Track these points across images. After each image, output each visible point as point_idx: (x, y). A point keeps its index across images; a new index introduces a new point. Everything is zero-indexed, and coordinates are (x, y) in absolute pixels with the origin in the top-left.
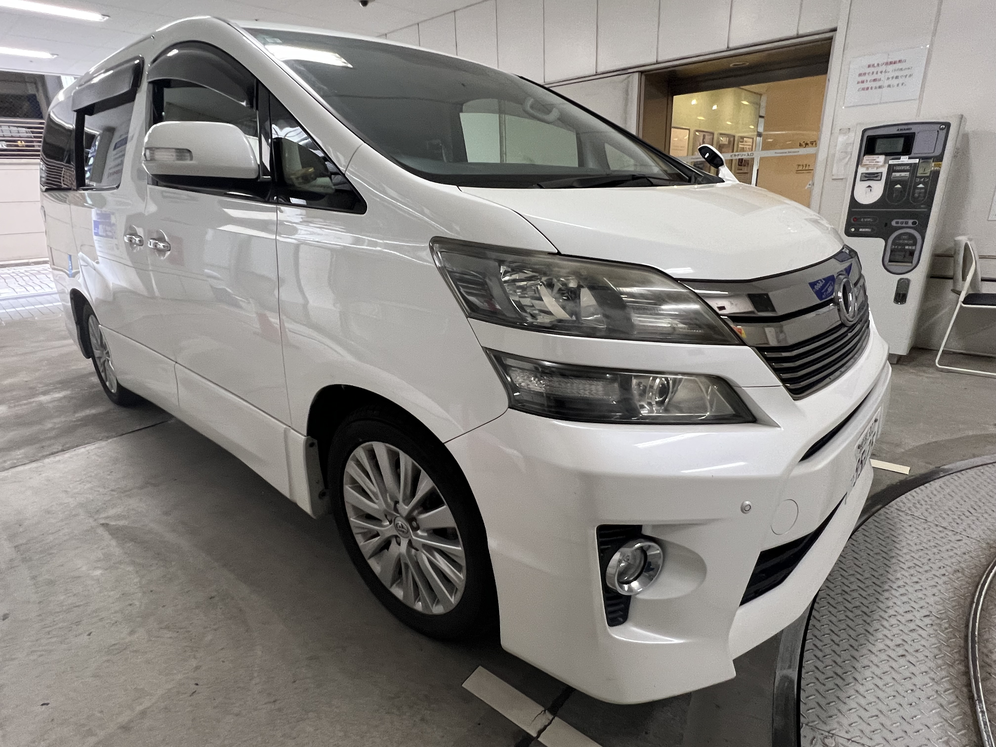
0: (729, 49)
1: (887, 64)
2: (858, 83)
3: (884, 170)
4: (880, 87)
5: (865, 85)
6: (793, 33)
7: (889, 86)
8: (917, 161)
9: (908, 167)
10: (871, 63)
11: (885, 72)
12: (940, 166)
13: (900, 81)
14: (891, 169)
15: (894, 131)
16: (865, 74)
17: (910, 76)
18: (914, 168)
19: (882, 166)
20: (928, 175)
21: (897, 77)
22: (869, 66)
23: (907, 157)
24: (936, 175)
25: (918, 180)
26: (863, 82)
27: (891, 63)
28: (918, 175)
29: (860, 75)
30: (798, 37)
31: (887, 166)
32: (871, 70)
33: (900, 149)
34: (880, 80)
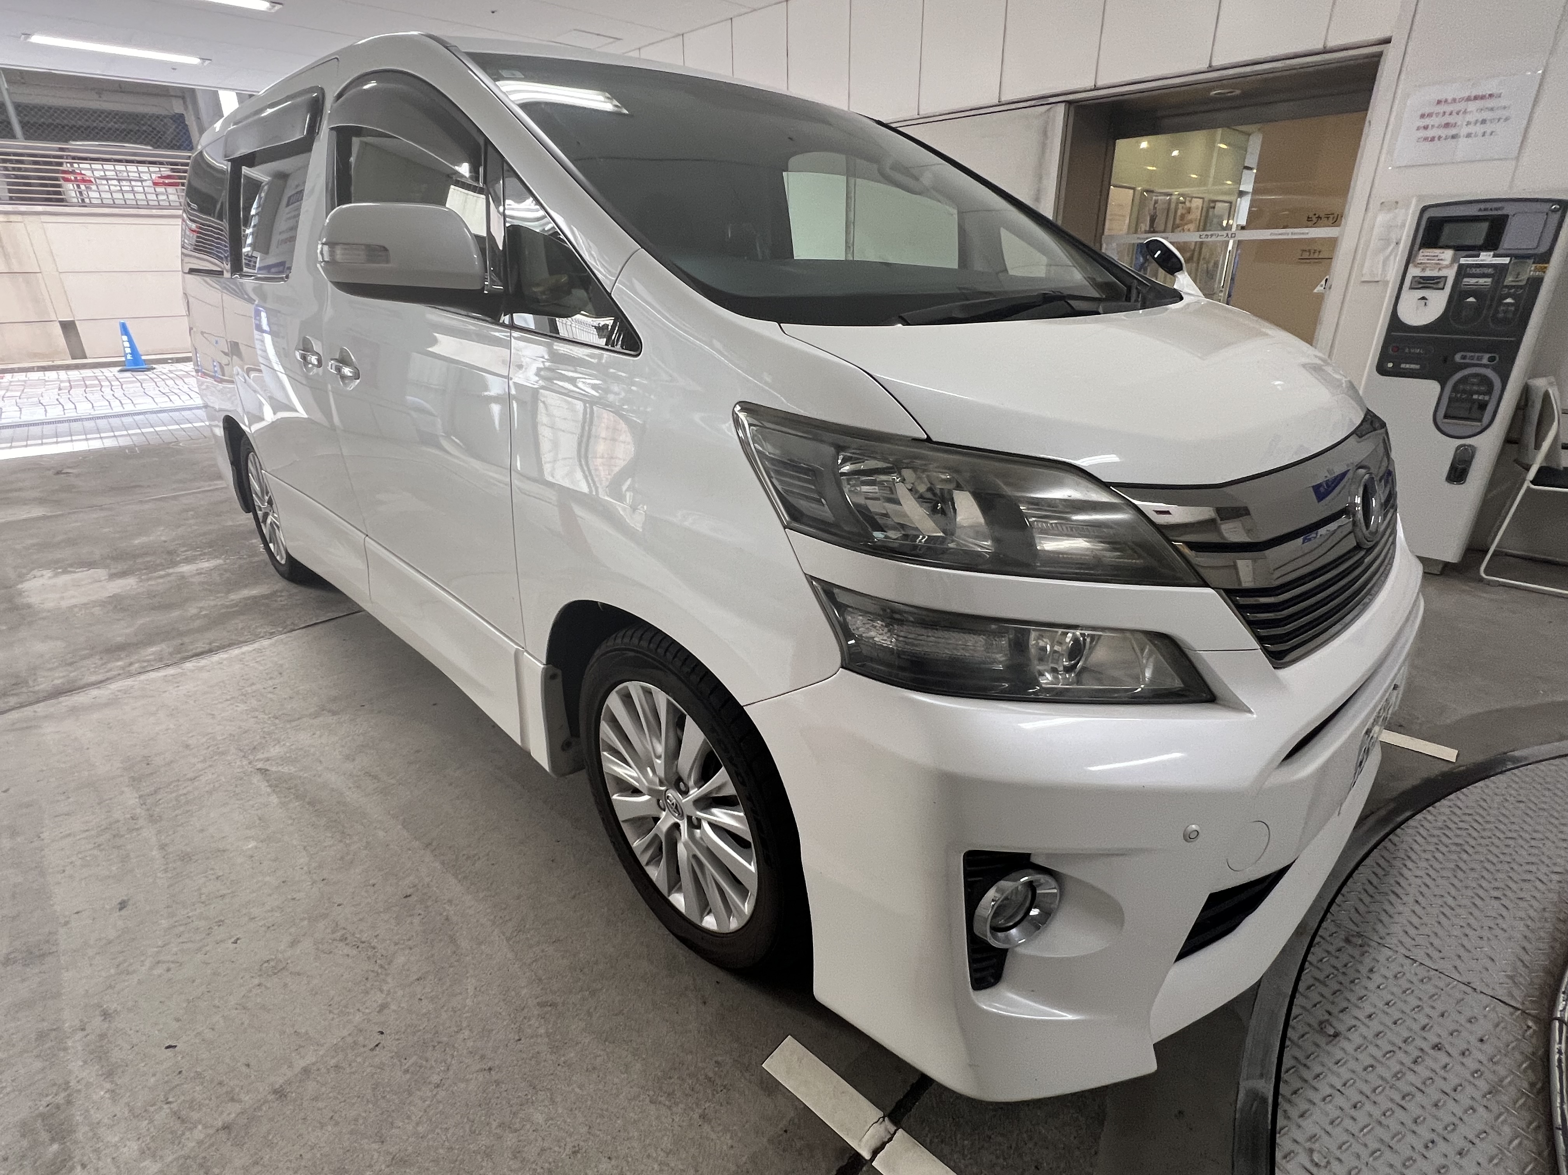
0: (1211, 69)
1: (1469, 99)
2: (1418, 129)
3: (1451, 274)
4: (1453, 137)
5: (1430, 133)
6: (1319, 46)
7: (1469, 135)
8: (1506, 260)
9: (1490, 271)
10: (1444, 97)
11: (1465, 112)
12: (1544, 269)
14: (1463, 272)
15: (1473, 211)
16: (1430, 115)
17: (1507, 119)
18: (1500, 271)
19: (1447, 267)
20: (1523, 283)
21: (1484, 122)
22: (1439, 102)
23: (1491, 253)
24: (1536, 284)
25: (1506, 291)
26: (1426, 128)
27: (1476, 98)
28: (1507, 283)
29: (1422, 116)
31: (1456, 266)
32: (1441, 109)
33: (1480, 241)
34: (1455, 125)
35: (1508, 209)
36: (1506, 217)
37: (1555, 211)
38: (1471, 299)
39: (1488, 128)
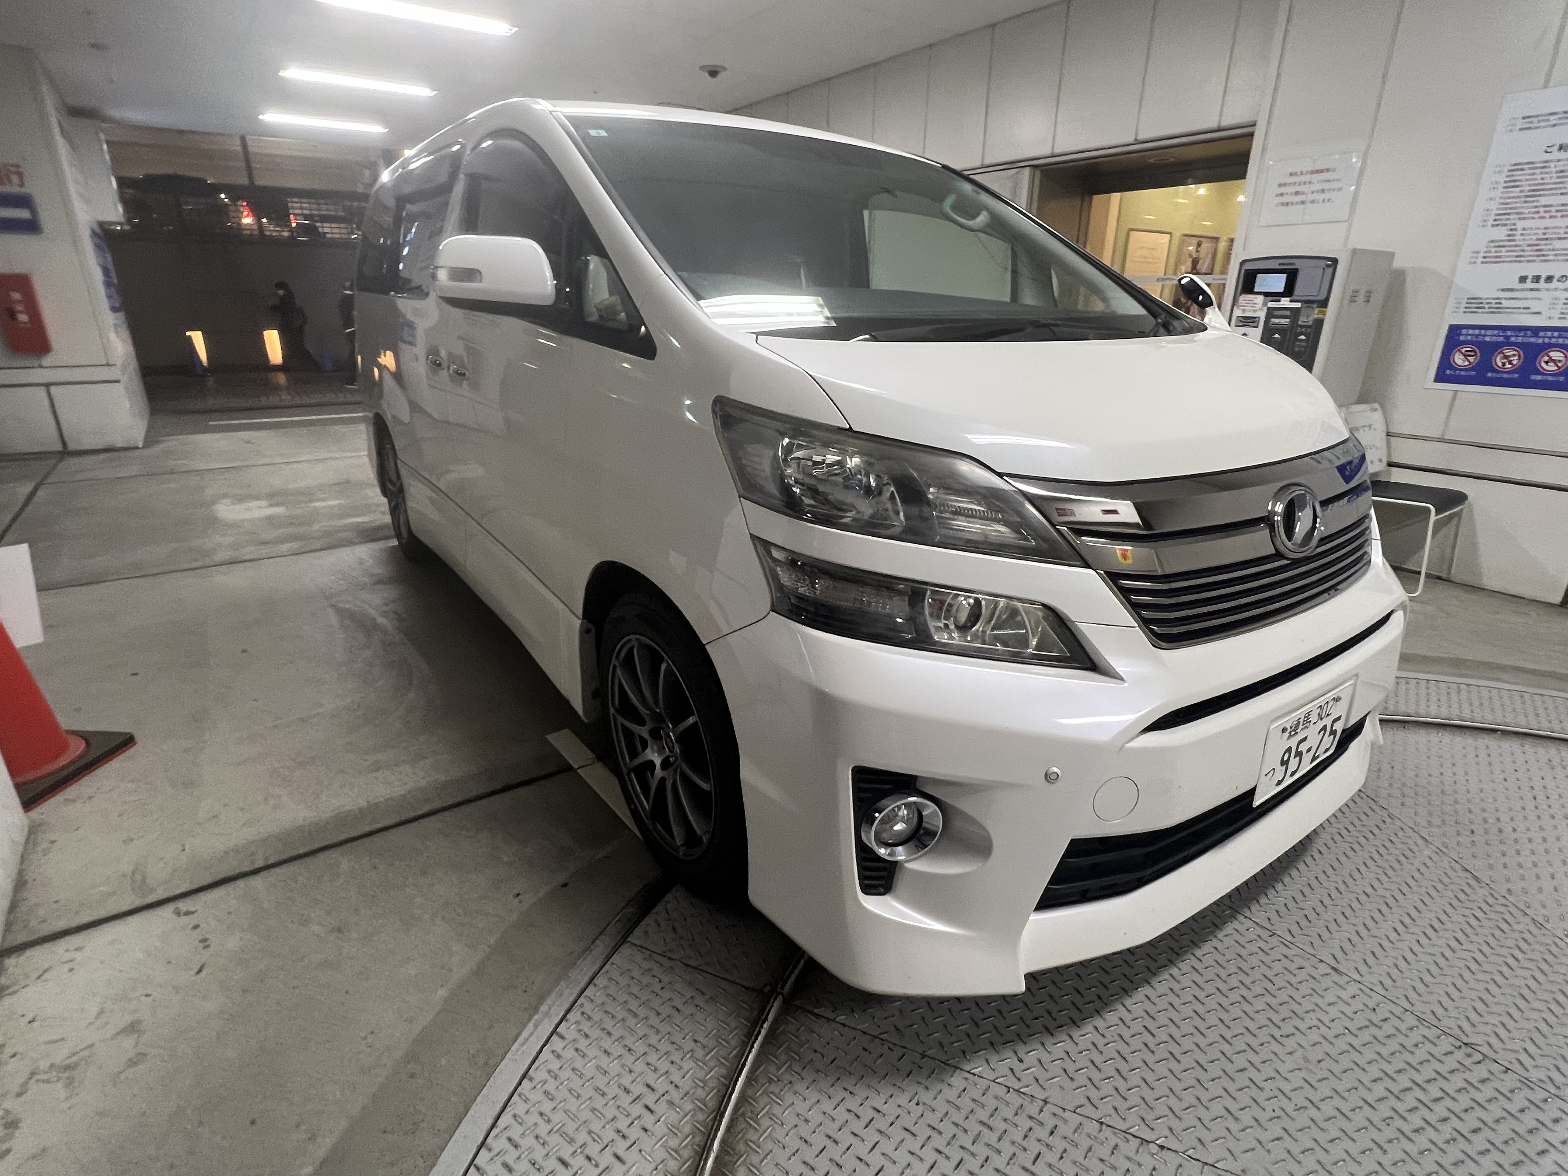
0: (1135, 143)
1: (1312, 172)
2: (1277, 196)
3: (1262, 315)
4: (1303, 203)
5: (1285, 199)
6: (1213, 124)
7: (1313, 202)
8: (1298, 305)
9: (1288, 313)
10: (1294, 170)
11: (1310, 183)
12: (1324, 313)
13: (1326, 196)
14: (1271, 313)
15: (1274, 265)
16: (1285, 185)
17: (1340, 189)
18: (1295, 312)
19: (1261, 309)
20: (1311, 323)
21: (1323, 191)
22: (1291, 174)
23: (1288, 299)
24: (1319, 323)
25: (1299, 330)
26: (1282, 195)
27: (1317, 172)
28: (1300, 323)
29: (1280, 185)
30: (1219, 130)
31: (1265, 309)
32: (1293, 179)
33: (1281, 289)
34: (1303, 193)
35: (1298, 264)
36: (1297, 269)
37: (1329, 266)
38: (1277, 336)
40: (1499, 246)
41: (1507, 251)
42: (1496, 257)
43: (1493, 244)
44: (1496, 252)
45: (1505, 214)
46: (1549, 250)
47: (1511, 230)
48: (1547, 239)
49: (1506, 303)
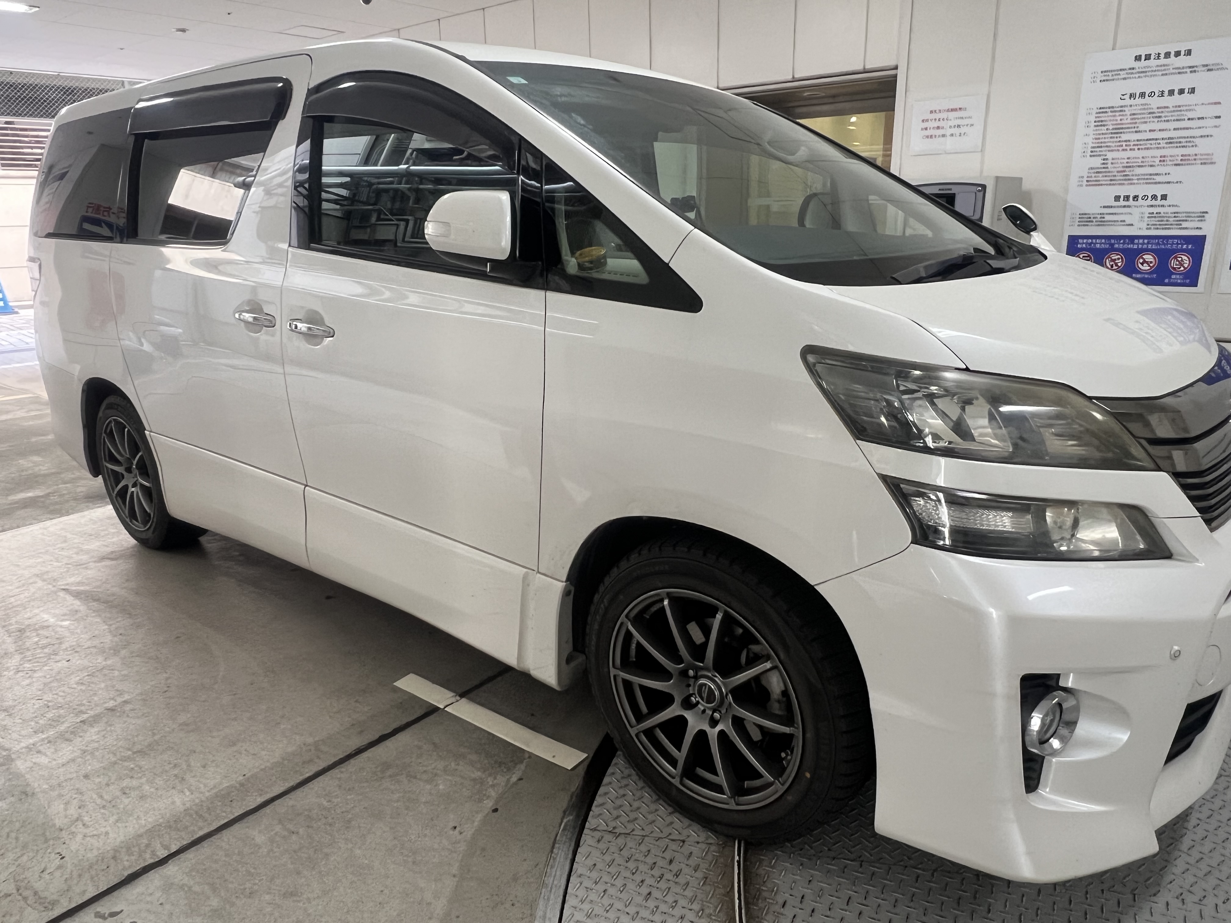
0: (794, 80)
1: (948, 111)
2: (922, 129)
4: (943, 136)
5: (928, 133)
6: (859, 67)
7: (952, 135)
10: (933, 109)
11: (947, 119)
15: (936, 190)
16: (927, 120)
17: (972, 125)
21: (958, 126)
22: (931, 112)
26: (926, 129)
27: (952, 110)
29: (923, 121)
30: (863, 72)
32: (933, 116)
34: (943, 128)
35: (955, 190)
36: (954, 194)
37: (979, 191)
39: (963, 130)
40: (1098, 172)
41: (1103, 176)
42: (1096, 181)
43: (1093, 171)
44: (1095, 177)
45: (1098, 147)
46: (1133, 175)
47: (1104, 160)
48: (1130, 167)
49: (1108, 218)
